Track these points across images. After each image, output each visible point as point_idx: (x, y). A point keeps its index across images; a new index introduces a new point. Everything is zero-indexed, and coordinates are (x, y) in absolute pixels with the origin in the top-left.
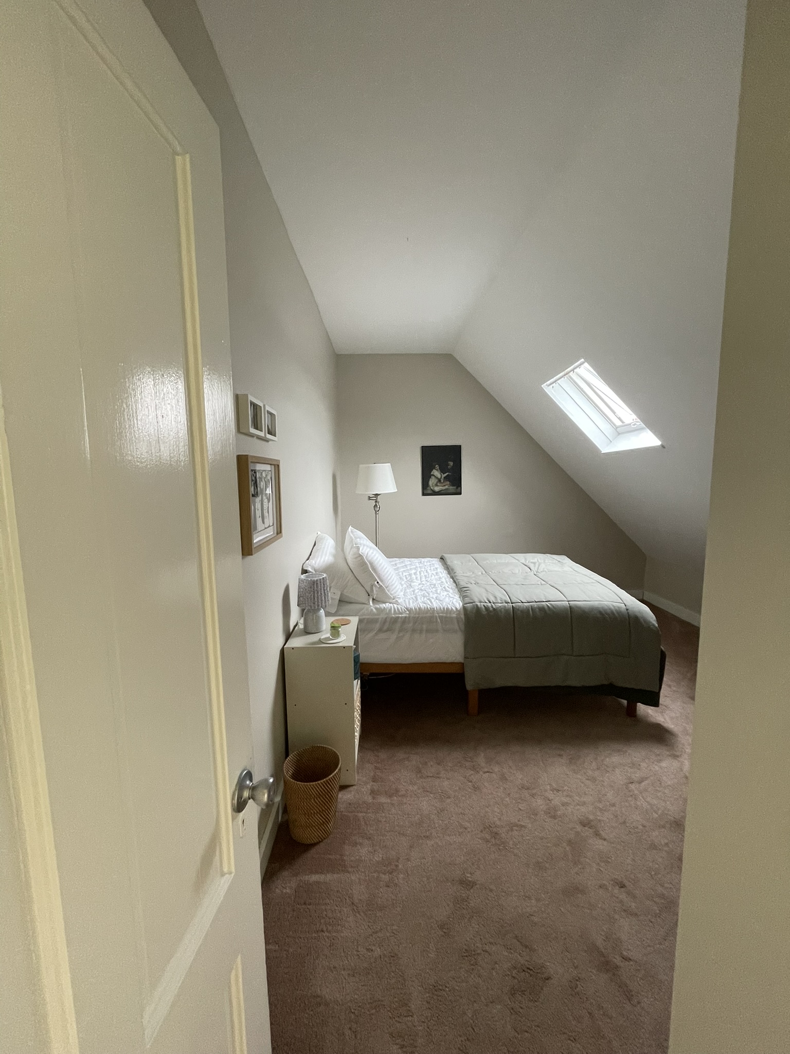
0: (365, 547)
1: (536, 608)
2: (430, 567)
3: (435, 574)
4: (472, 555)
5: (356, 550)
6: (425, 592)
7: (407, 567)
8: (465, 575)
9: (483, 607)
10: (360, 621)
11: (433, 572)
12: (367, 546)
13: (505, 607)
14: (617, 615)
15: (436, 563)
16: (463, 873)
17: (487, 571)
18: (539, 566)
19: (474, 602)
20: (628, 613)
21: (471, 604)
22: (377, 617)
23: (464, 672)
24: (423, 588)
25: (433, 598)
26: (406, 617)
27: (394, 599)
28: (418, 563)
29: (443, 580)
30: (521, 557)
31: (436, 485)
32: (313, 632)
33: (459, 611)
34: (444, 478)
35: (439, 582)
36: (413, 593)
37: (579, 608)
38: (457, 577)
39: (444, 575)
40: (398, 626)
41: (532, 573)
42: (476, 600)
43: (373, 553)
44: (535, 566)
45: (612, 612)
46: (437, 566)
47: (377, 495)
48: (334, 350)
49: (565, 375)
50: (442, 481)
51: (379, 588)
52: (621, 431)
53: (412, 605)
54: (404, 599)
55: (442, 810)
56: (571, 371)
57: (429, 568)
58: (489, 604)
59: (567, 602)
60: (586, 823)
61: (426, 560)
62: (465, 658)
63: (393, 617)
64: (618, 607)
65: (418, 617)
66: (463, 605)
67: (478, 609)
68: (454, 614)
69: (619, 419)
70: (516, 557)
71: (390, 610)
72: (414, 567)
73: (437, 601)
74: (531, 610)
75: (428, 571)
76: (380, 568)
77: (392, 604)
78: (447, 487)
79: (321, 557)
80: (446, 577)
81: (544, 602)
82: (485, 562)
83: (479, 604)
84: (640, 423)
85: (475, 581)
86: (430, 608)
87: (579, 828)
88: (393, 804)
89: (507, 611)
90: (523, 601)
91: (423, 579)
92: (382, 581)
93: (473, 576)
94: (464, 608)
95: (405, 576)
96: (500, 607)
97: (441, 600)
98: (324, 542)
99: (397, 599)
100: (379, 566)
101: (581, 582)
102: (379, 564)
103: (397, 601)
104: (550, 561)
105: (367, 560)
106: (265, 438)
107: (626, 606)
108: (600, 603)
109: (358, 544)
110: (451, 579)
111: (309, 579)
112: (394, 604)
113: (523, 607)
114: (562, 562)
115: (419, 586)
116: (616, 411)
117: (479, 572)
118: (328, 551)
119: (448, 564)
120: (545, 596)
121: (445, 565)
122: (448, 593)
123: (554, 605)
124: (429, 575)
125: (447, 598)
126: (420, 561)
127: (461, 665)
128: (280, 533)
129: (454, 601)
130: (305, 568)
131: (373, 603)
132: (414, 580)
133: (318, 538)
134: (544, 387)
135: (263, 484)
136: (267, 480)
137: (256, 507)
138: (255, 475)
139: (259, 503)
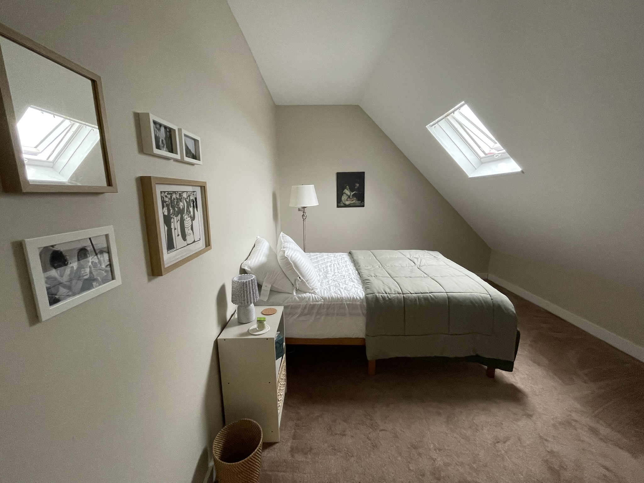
1: (422, 298)
3: (345, 266)
4: (372, 251)
5: (283, 253)
6: (337, 282)
7: (324, 261)
8: (366, 268)
9: (381, 297)
10: (286, 308)
11: (343, 265)
12: (292, 249)
13: (398, 297)
15: (345, 256)
17: (383, 265)
18: (421, 260)
19: (374, 293)
20: (492, 302)
21: (372, 295)
22: (299, 304)
23: (365, 345)
24: (335, 279)
25: (342, 288)
26: (321, 304)
27: (312, 290)
29: (351, 272)
30: (409, 253)
31: (347, 200)
32: (244, 322)
33: (362, 300)
34: (352, 195)
35: (347, 274)
36: (327, 283)
37: (455, 298)
38: (360, 270)
39: (351, 267)
40: (315, 311)
41: (416, 267)
42: (376, 291)
43: (296, 255)
44: (418, 261)
45: (480, 301)
46: (346, 259)
47: (304, 208)
48: (274, 102)
49: (444, 118)
50: (351, 198)
51: (301, 282)
53: (326, 295)
54: (321, 289)
56: (449, 114)
57: (341, 261)
58: (385, 295)
59: (445, 293)
61: (339, 255)
62: (367, 335)
63: (312, 304)
64: (485, 298)
65: (331, 305)
66: (365, 295)
67: (377, 299)
68: (358, 302)
69: (483, 152)
70: (403, 253)
71: (309, 298)
72: (330, 260)
73: (346, 291)
74: (417, 299)
75: (340, 263)
76: (301, 267)
78: (354, 201)
79: (256, 258)
80: (353, 269)
81: (428, 293)
82: (381, 257)
83: (377, 294)
84: (504, 154)
85: (374, 274)
86: (340, 297)
88: (307, 463)
89: (399, 300)
90: (411, 292)
91: (336, 271)
92: (303, 276)
93: (372, 269)
94: (366, 298)
95: (323, 267)
96: (394, 297)
97: (349, 290)
98: (261, 245)
99: (315, 290)
100: (300, 264)
101: (454, 275)
102: (301, 263)
103: (315, 292)
104: (428, 257)
105: (291, 261)
106: (182, 161)
107: (491, 296)
108: (471, 294)
109: (285, 248)
110: (357, 272)
111: (243, 281)
112: (312, 294)
113: (412, 297)
114: (437, 258)
115: (333, 277)
116: (481, 146)
117: (377, 265)
118: (264, 251)
119: (355, 258)
120: (428, 288)
121: (352, 259)
122: (354, 283)
123: (436, 296)
124: (340, 267)
125: (353, 288)
126: (334, 255)
127: (363, 340)
128: (209, 246)
129: (358, 291)
130: (243, 267)
131: (296, 293)
132: (329, 272)
133: (257, 241)
134: (428, 127)
135: (183, 205)
136: (189, 200)
137: (172, 227)
138: (169, 196)
139: (177, 222)
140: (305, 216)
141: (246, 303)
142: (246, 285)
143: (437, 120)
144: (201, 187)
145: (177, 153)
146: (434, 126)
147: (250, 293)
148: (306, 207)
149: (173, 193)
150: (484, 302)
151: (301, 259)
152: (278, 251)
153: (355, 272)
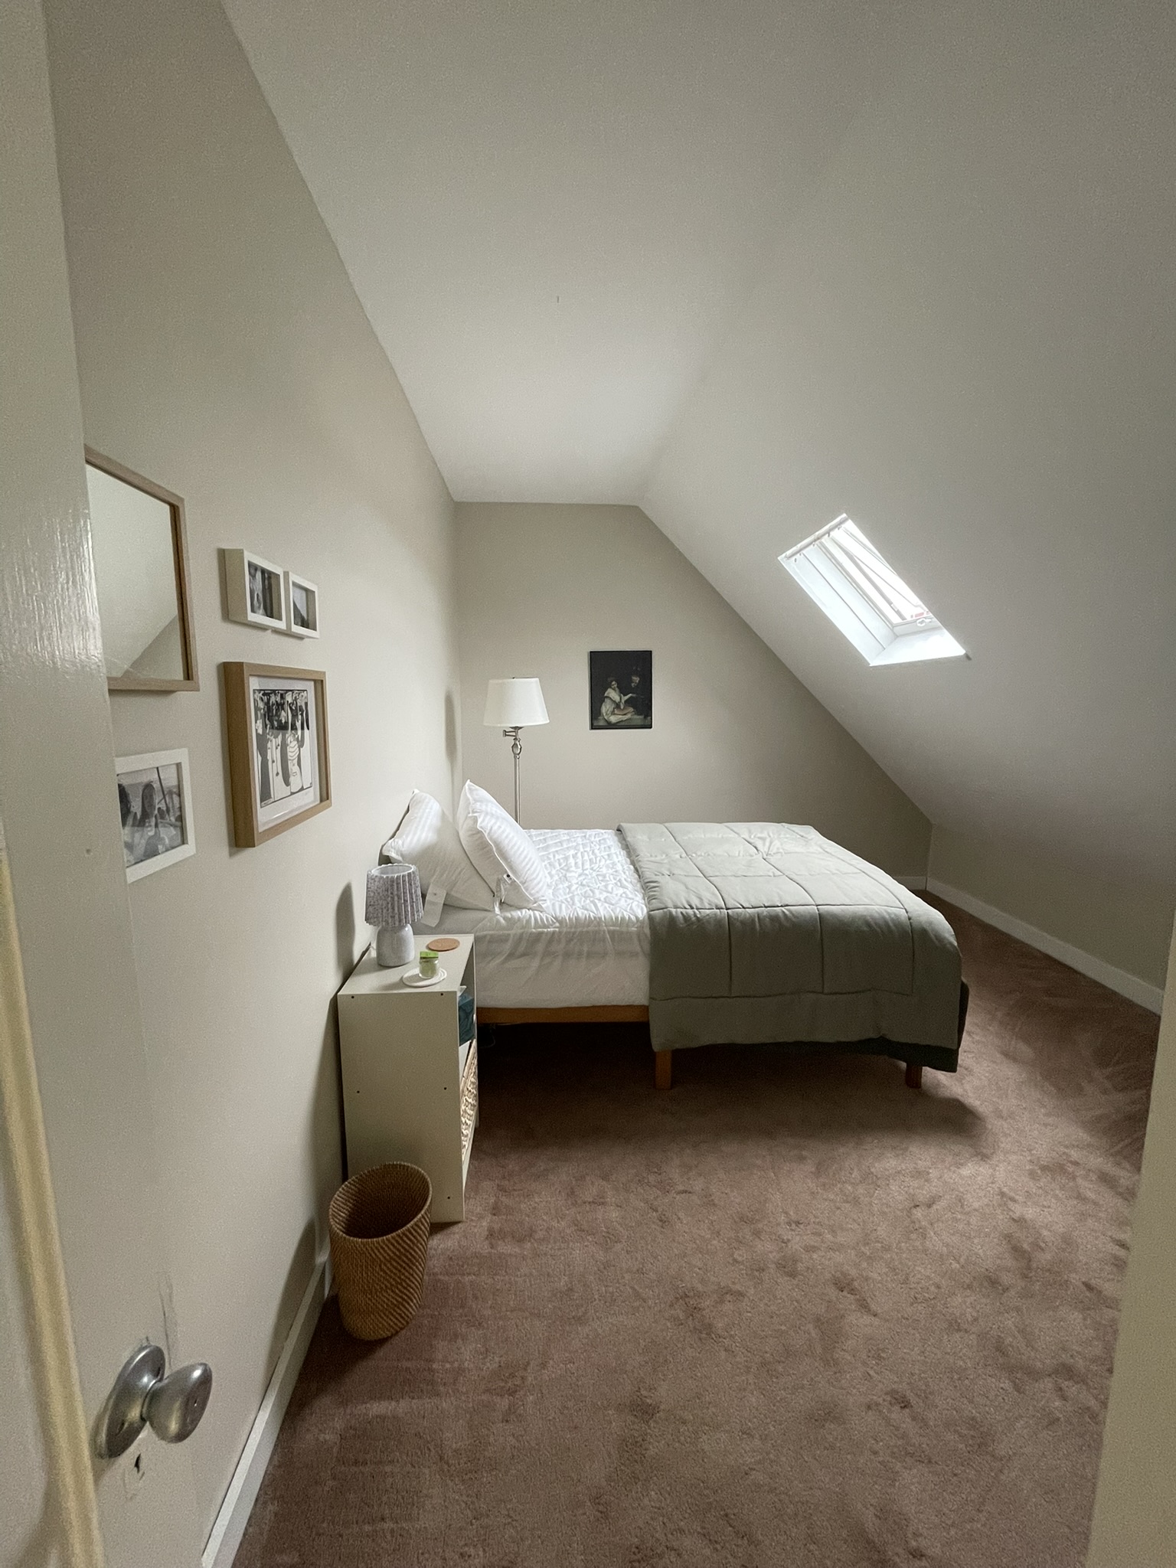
0: (489, 817)
1: (765, 917)
2: (600, 845)
3: (606, 857)
4: (667, 824)
5: (472, 822)
6: (588, 888)
7: (562, 845)
8: (653, 859)
9: (680, 915)
10: (477, 940)
11: (603, 854)
12: (492, 815)
13: (715, 914)
14: (893, 928)
15: (609, 837)
16: (637, 1389)
17: (689, 853)
18: (771, 843)
19: (666, 908)
20: (911, 923)
21: (661, 911)
22: (506, 932)
23: (648, 1021)
24: (584, 883)
25: (600, 900)
26: (554, 932)
27: (535, 903)
28: (582, 837)
29: (619, 867)
30: (743, 828)
31: (613, 713)
32: (392, 965)
33: (642, 922)
34: (626, 702)
35: (611, 871)
36: (568, 890)
37: (834, 916)
38: (640, 863)
39: (620, 859)
40: (540, 947)
41: (760, 856)
42: (670, 904)
43: (500, 827)
44: (764, 845)
45: (886, 922)
46: (609, 843)
47: (517, 728)
48: (449, 494)
49: (815, 541)
50: (622, 707)
51: (511, 885)
52: (899, 633)
53: (565, 913)
54: (553, 901)
55: (607, 1265)
56: (824, 535)
57: (598, 847)
58: (690, 912)
59: (816, 907)
60: (843, 1284)
61: (594, 833)
62: (651, 998)
63: (534, 933)
64: (896, 915)
65: (574, 933)
66: (648, 912)
67: (672, 920)
68: (633, 926)
69: (898, 613)
70: (735, 829)
71: (528, 921)
72: (574, 844)
73: (607, 905)
74: (757, 919)
75: (596, 851)
76: (512, 853)
77: (533, 910)
78: (629, 716)
79: (414, 834)
80: (624, 861)
81: (778, 906)
82: (686, 838)
83: (673, 911)
84: (930, 618)
85: (669, 870)
86: (595, 918)
87: (832, 1292)
88: (524, 1258)
89: (718, 922)
90: (744, 906)
91: (587, 865)
92: (515, 872)
93: (666, 860)
94: (651, 918)
95: (559, 860)
96: (708, 915)
97: (613, 902)
98: (423, 807)
99: (540, 903)
100: (510, 847)
101: (837, 872)
102: (511, 845)
103: (540, 906)
104: (788, 836)
105: (491, 839)
106: (289, 632)
107: (907, 912)
108: (867, 909)
109: (476, 812)
110: (632, 867)
111: (390, 876)
112: (536, 912)
113: (745, 915)
114: (806, 838)
115: (580, 879)
116: (892, 600)
117: (676, 854)
118: (429, 821)
119: (629, 839)
120: (781, 898)
121: (624, 842)
122: (625, 890)
123: (794, 913)
124: (596, 858)
125: (623, 899)
126: (583, 835)
127: (645, 1009)
128: (328, 799)
129: (634, 905)
130: (385, 853)
131: (500, 910)
132: (571, 867)
133: (415, 798)
134: (782, 560)
135: (286, 715)
136: (296, 707)
137: (269, 757)
138: (265, 699)
139: (277, 748)
140: (519, 747)
141: (397, 923)
142: (398, 884)
143: (799, 546)
144: (315, 681)
145: (280, 619)
146: (793, 558)
147: (406, 901)
148: (521, 728)
149: (271, 693)
150: (895, 925)
151: (511, 836)
152: (461, 822)
153: (629, 867)
